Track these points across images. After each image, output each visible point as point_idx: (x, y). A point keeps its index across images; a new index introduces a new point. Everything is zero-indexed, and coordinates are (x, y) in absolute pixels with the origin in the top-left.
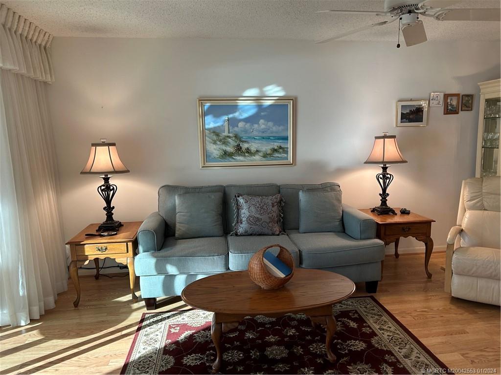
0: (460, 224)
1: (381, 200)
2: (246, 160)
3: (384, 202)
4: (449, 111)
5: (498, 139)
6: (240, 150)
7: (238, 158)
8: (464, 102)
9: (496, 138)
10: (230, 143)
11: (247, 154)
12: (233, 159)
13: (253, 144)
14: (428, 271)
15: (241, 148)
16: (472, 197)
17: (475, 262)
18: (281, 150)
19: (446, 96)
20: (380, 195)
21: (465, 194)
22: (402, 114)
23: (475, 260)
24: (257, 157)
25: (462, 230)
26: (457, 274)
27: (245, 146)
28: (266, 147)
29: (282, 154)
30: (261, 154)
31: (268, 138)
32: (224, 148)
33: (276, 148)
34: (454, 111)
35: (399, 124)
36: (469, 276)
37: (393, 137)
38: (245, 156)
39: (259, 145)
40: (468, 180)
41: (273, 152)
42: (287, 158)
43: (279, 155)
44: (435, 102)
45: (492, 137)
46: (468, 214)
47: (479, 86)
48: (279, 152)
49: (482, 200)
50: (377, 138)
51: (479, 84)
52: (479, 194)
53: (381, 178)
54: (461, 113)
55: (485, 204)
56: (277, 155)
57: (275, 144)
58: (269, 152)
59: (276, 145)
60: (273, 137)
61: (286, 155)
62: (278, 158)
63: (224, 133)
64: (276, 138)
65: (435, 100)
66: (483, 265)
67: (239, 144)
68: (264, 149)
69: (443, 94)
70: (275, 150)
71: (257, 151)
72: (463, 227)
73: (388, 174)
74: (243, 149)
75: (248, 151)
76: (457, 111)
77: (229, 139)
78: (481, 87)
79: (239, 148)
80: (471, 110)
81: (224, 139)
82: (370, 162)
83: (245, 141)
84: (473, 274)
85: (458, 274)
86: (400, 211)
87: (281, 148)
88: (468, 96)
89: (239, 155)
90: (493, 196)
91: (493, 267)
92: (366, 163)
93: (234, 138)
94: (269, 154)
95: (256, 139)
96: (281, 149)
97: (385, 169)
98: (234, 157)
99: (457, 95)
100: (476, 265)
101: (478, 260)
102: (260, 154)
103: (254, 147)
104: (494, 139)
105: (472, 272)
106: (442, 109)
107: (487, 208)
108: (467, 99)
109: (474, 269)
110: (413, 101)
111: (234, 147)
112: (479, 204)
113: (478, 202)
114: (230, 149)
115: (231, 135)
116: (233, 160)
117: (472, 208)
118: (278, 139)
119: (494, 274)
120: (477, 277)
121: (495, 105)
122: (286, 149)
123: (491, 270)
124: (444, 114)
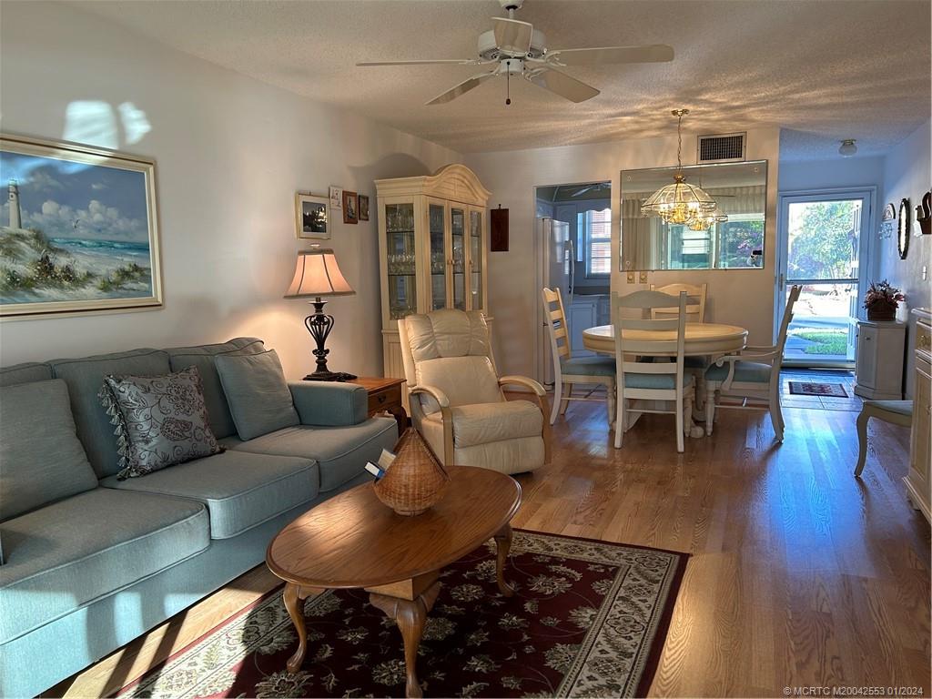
0: (413, 383)
1: (317, 362)
2: (65, 297)
3: (322, 363)
4: (350, 219)
6: (49, 273)
7: (46, 292)
9: (413, 261)
10: (24, 254)
11: (66, 283)
12: (35, 294)
13: (79, 257)
15: (52, 267)
16: (422, 341)
18: (137, 274)
19: (346, 194)
21: (412, 339)
22: (304, 216)
24: (90, 290)
27: (60, 262)
28: (108, 266)
29: (142, 284)
30: (98, 282)
31: (109, 246)
32: (9, 264)
33: (127, 268)
34: (353, 219)
35: (304, 233)
38: (62, 287)
39: (93, 260)
41: (123, 278)
42: (148, 293)
43: (135, 286)
44: (335, 202)
46: (421, 366)
47: (374, 185)
48: (133, 277)
49: (435, 344)
51: (375, 181)
52: (429, 336)
53: (315, 324)
55: (439, 348)
56: (129, 284)
57: (125, 259)
58: (114, 277)
59: (126, 261)
60: (121, 243)
61: (146, 285)
62: (132, 292)
63: (9, 226)
64: (127, 246)
65: (335, 197)
67: (47, 257)
68: (103, 272)
69: (342, 190)
70: (125, 274)
71: (89, 275)
74: (58, 270)
75: (68, 274)
77: (22, 244)
78: (377, 187)
79: (46, 268)
81: (9, 241)
83: (61, 251)
87: (136, 268)
88: (364, 198)
89: (49, 285)
90: (447, 335)
93: (33, 241)
94: (114, 283)
95: (85, 246)
96: (136, 271)
97: (317, 307)
98: (37, 291)
102: (95, 282)
103: (81, 264)
104: (411, 263)
107: (441, 354)
108: (363, 202)
110: (314, 196)
111: (35, 263)
112: (431, 350)
113: (431, 347)
114: (25, 269)
115: (24, 232)
116: (33, 298)
117: (424, 357)
118: (130, 249)
122: (146, 272)
124: (345, 223)
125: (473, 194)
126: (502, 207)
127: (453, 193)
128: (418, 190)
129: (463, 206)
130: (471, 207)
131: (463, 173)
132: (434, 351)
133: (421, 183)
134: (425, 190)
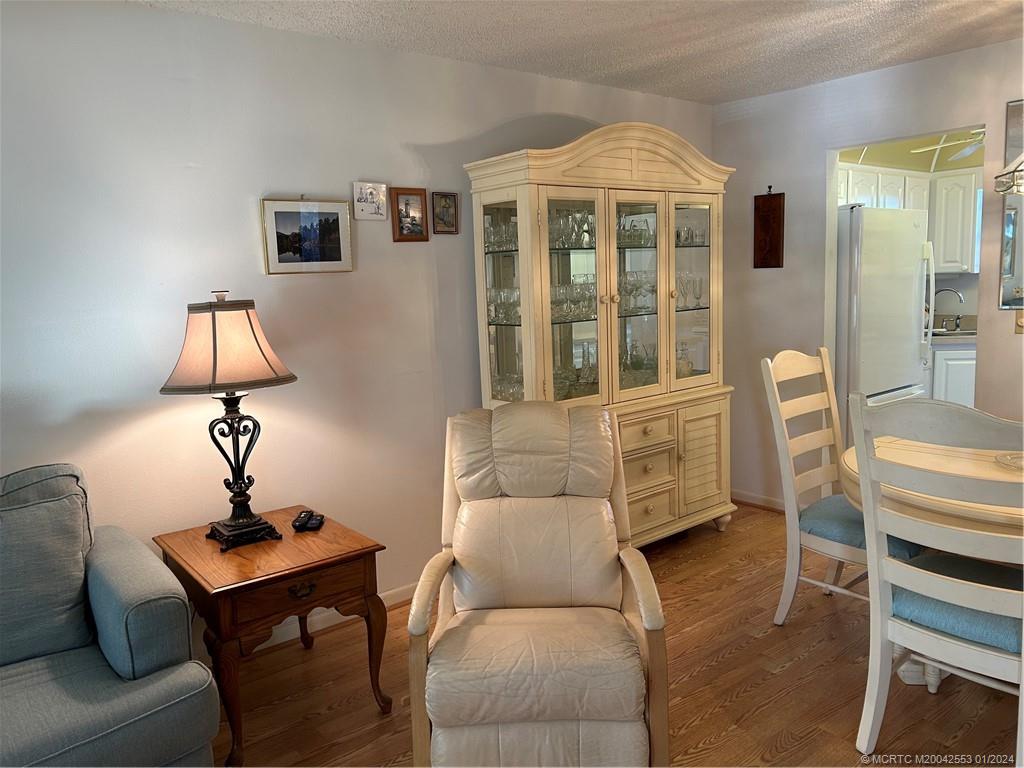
0: (449, 542)
1: (231, 501)
3: (241, 502)
4: (406, 233)
5: (517, 304)
8: (437, 210)
9: (514, 301)
14: (379, 691)
16: (471, 464)
17: (486, 681)
19: (395, 194)
20: (227, 484)
21: (454, 457)
22: (280, 237)
23: (485, 678)
25: (454, 562)
26: (442, 726)
34: (418, 234)
35: (275, 265)
36: (475, 725)
37: (246, 305)
40: (459, 419)
44: (369, 208)
45: (508, 298)
46: (466, 511)
47: (466, 172)
49: (493, 471)
50: (194, 309)
51: (465, 166)
52: (484, 454)
53: (222, 434)
54: (433, 238)
55: (502, 479)
65: (366, 201)
66: (506, 688)
69: (384, 187)
72: (457, 551)
73: (243, 418)
76: (425, 233)
78: (471, 175)
80: (456, 232)
82: (178, 388)
84: (484, 718)
85: (447, 725)
86: (294, 526)
88: (445, 195)
90: (517, 456)
91: (533, 691)
92: (166, 390)
97: (231, 404)
99: (420, 192)
100: (490, 694)
101: (493, 676)
104: (511, 304)
105: (481, 713)
106: (386, 228)
107: (506, 489)
108: (443, 203)
109: (487, 704)
110: (308, 200)
112: (487, 482)
113: (485, 477)
117: (475, 493)
119: (536, 708)
120: (496, 723)
121: (507, 221)
123: (528, 701)
124: (395, 241)
125: (687, 173)
126: (773, 192)
127: (626, 175)
128: (520, 176)
129: (653, 197)
130: (676, 198)
131: (652, 137)
132: (492, 483)
133: (524, 163)
134: (533, 175)
